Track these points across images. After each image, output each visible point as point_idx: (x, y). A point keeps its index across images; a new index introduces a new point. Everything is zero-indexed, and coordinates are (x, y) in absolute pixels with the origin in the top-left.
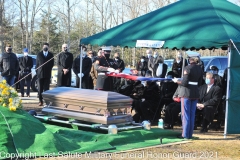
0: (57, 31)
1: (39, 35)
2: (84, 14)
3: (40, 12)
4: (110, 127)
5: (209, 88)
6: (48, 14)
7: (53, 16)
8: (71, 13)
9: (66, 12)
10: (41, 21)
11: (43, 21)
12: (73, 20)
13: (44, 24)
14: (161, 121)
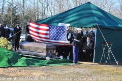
0: (16, 14)
1: (7, 16)
2: (32, 5)
3: (7, 3)
4: (47, 57)
5: (88, 43)
6: (12, 5)
7: (14, 6)
8: (25, 4)
9: (22, 3)
10: (7, 8)
11: (9, 8)
12: (26, 8)
13: (9, 10)
14: (68, 57)
